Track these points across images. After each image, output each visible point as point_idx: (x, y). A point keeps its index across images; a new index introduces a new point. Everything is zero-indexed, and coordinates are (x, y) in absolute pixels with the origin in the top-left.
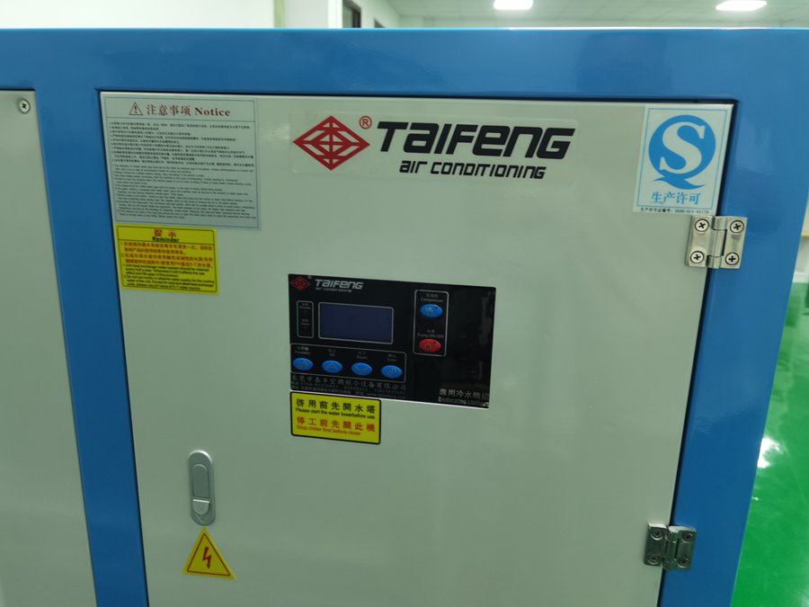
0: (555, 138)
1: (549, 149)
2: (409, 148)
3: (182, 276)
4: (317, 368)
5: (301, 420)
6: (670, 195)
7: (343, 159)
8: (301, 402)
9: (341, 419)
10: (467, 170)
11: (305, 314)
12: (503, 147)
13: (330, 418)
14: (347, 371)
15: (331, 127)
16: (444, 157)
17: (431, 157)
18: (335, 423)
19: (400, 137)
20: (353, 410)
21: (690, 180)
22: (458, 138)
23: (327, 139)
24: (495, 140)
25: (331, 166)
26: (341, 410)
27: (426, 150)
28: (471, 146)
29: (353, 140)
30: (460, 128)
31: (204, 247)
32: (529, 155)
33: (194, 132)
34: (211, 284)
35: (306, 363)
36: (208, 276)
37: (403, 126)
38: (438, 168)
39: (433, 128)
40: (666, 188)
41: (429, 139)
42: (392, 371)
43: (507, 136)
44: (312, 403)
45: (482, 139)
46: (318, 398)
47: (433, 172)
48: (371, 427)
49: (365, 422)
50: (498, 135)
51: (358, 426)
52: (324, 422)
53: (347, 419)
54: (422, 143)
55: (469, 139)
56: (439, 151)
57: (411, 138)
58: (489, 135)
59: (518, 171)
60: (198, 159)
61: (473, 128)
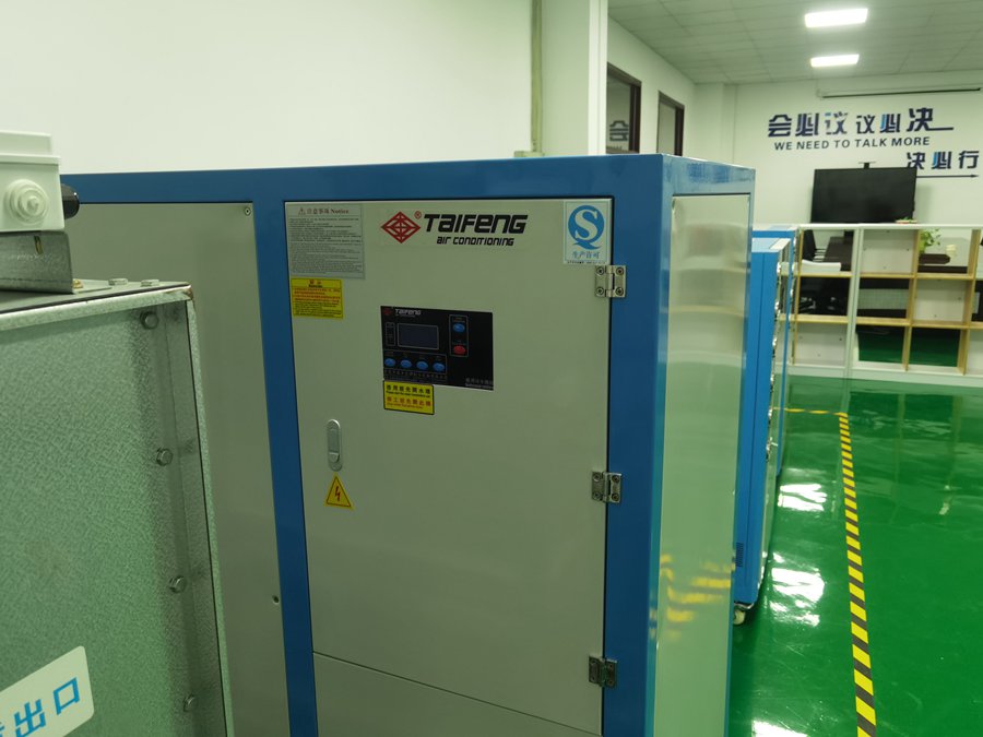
0: (517, 221)
1: (515, 227)
2: (441, 229)
3: (324, 308)
4: (398, 365)
5: (389, 399)
6: (582, 253)
7: (407, 237)
8: (389, 387)
9: (412, 398)
10: (472, 241)
11: (390, 331)
12: (490, 227)
13: (406, 397)
14: (414, 367)
15: (400, 218)
16: (460, 234)
17: (453, 234)
18: (408, 400)
19: (436, 223)
20: (418, 392)
21: (593, 244)
22: (466, 223)
23: (398, 225)
24: (486, 223)
25: (401, 241)
26: (411, 392)
27: (450, 230)
28: (473, 227)
29: (412, 225)
30: (467, 217)
31: (335, 290)
32: (504, 231)
33: (331, 223)
34: (339, 312)
35: (391, 362)
36: (338, 308)
37: (437, 216)
38: (457, 241)
39: (453, 217)
40: (580, 249)
41: (451, 224)
42: (439, 366)
43: (492, 220)
44: (395, 387)
45: (479, 223)
46: (399, 384)
47: (454, 243)
48: (428, 403)
49: (425, 400)
50: (487, 220)
51: (421, 402)
52: (402, 400)
53: (415, 398)
54: (448, 226)
55: (472, 223)
56: (457, 230)
57: (442, 223)
58: (483, 220)
59: (500, 241)
60: (333, 238)
61: (474, 217)
